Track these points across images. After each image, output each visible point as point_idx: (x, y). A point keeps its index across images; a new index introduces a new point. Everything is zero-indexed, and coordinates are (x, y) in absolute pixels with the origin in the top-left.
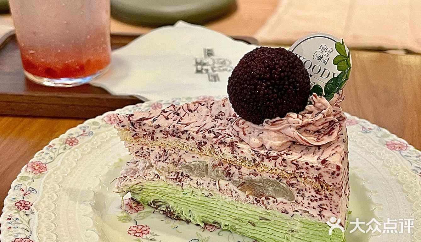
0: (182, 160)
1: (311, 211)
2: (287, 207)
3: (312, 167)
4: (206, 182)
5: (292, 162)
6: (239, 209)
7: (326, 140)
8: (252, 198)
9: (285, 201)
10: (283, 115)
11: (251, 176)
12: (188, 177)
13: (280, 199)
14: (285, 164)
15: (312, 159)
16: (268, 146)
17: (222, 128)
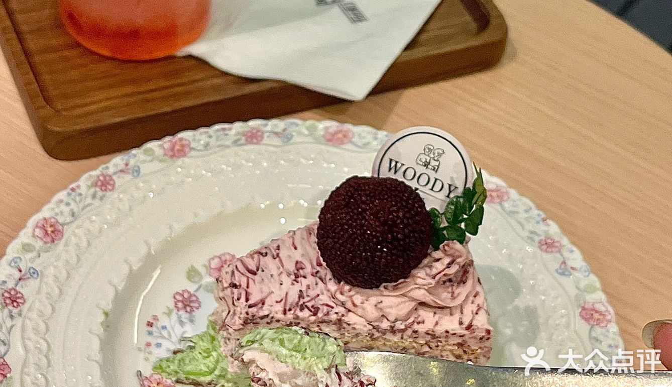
3: (454, 334)
15: (452, 324)
16: (392, 318)
17: (312, 293)
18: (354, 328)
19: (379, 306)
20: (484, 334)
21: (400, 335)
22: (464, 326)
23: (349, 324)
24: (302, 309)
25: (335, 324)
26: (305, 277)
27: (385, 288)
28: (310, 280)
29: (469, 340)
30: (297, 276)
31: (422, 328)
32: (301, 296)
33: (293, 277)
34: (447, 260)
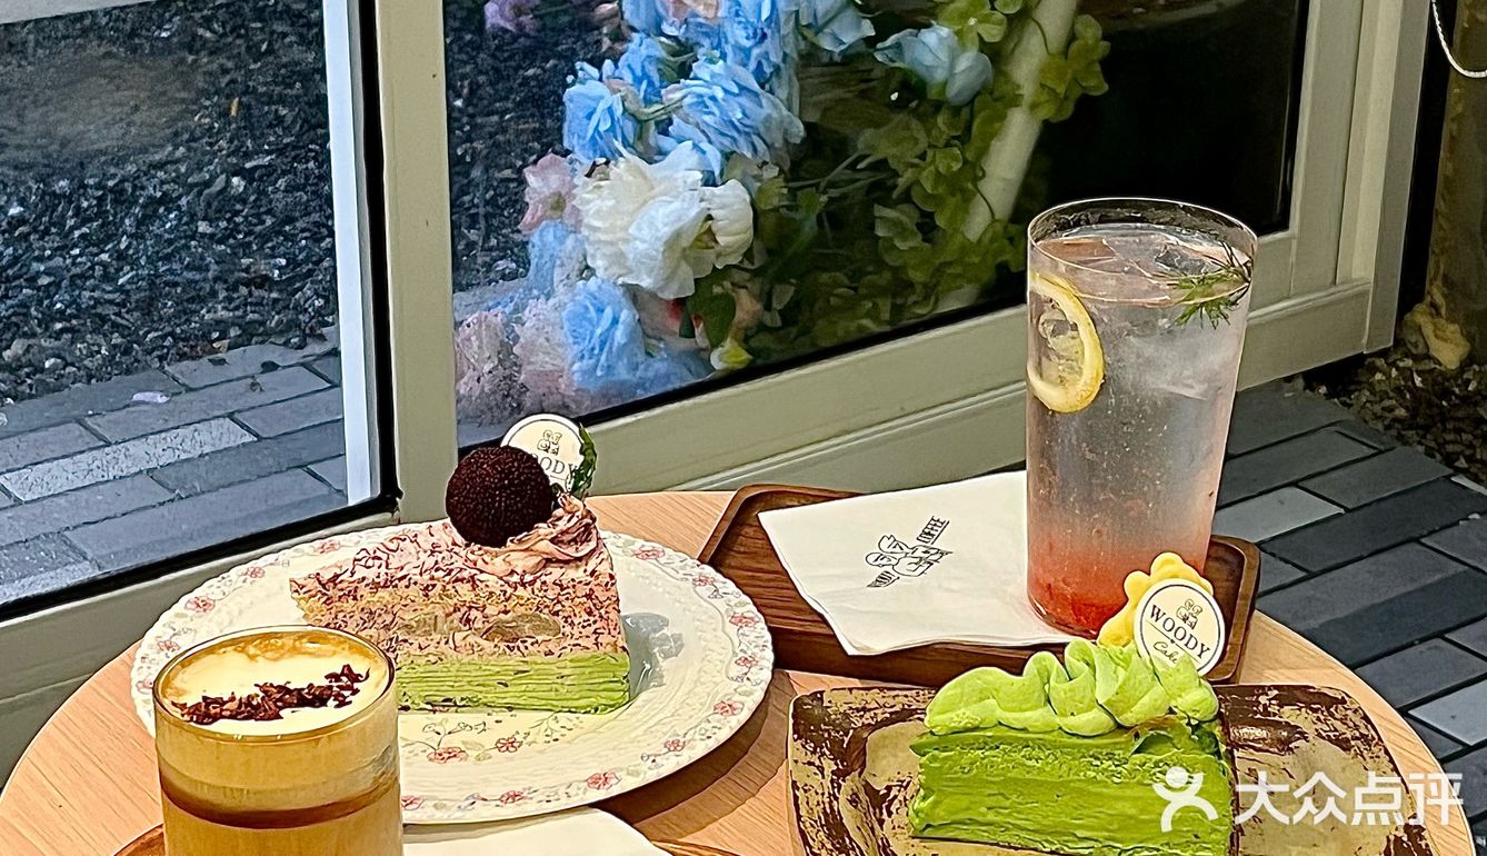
0: (396, 619)
1: (583, 642)
2: (551, 646)
3: (580, 582)
4: (433, 644)
5: (554, 583)
6: (484, 667)
7: (586, 549)
8: (502, 645)
9: (548, 638)
10: (529, 528)
11: (502, 615)
12: (405, 641)
13: (540, 638)
14: (544, 588)
15: (578, 574)
16: (519, 571)
17: (446, 562)
18: (487, 586)
19: (507, 559)
20: (608, 579)
21: (529, 588)
22: (588, 573)
23: (481, 582)
24: (437, 570)
25: (468, 582)
26: (440, 552)
27: (512, 541)
28: (445, 554)
29: (595, 588)
30: (432, 552)
31: (549, 579)
32: (436, 562)
33: (429, 552)
34: (567, 518)
